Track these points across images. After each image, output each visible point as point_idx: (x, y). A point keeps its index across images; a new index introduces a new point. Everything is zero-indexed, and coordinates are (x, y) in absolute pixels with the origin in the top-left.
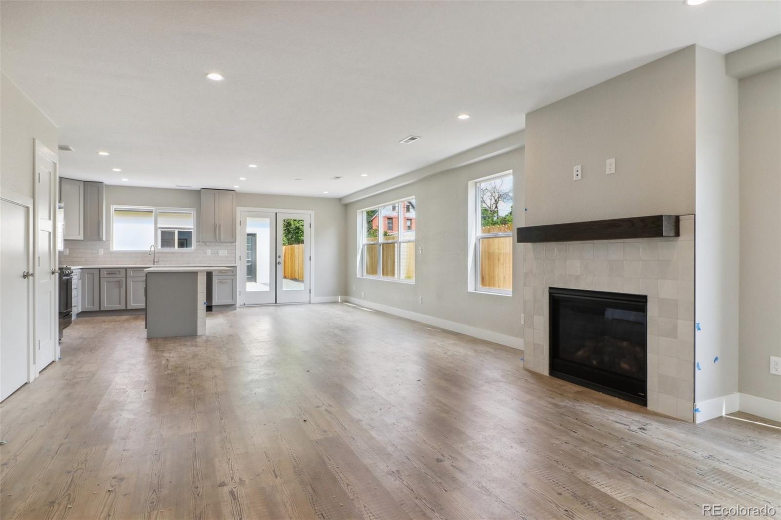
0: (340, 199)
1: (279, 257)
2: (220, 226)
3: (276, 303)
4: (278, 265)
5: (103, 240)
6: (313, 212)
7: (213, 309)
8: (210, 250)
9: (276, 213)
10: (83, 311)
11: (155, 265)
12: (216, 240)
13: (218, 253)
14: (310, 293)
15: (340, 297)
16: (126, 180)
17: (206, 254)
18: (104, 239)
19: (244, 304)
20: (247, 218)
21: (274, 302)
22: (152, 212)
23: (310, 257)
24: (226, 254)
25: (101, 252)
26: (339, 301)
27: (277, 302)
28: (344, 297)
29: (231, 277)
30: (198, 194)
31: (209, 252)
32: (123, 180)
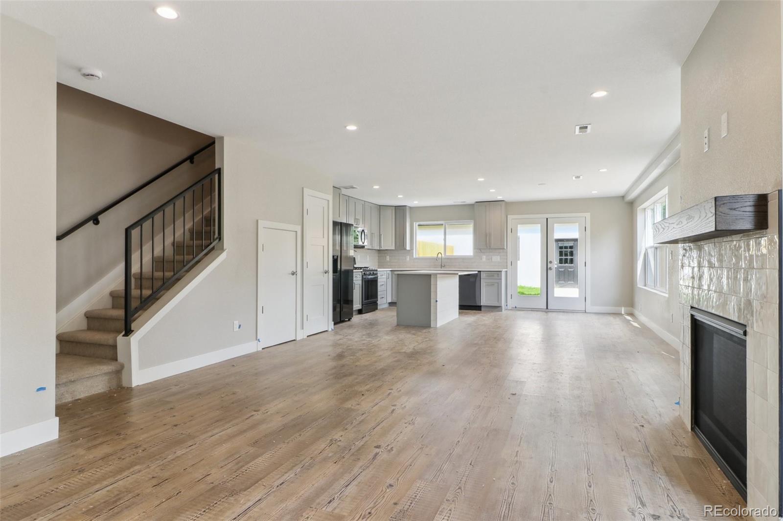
0: (623, 197)
1: (551, 262)
2: (490, 235)
3: (547, 308)
4: (549, 271)
5: (405, 249)
6: (589, 214)
7: (482, 309)
8: (485, 257)
9: (547, 219)
10: (393, 301)
11: (442, 269)
12: (487, 247)
13: (492, 259)
14: (585, 301)
15: (623, 308)
16: (416, 202)
17: (481, 259)
18: (408, 248)
19: (516, 307)
20: (519, 226)
21: (545, 308)
22: (442, 225)
23: (585, 263)
24: (499, 260)
25: (408, 258)
26: (623, 313)
27: (549, 308)
28: (630, 309)
29: (497, 281)
30: (472, 207)
31: (484, 258)
32: (415, 202)
